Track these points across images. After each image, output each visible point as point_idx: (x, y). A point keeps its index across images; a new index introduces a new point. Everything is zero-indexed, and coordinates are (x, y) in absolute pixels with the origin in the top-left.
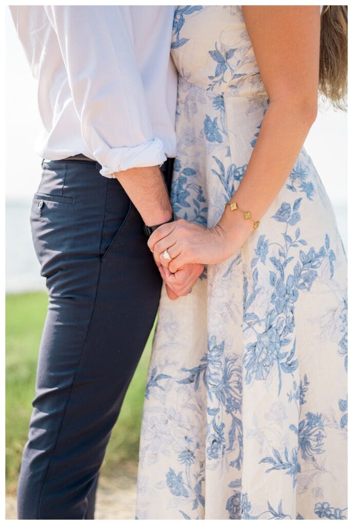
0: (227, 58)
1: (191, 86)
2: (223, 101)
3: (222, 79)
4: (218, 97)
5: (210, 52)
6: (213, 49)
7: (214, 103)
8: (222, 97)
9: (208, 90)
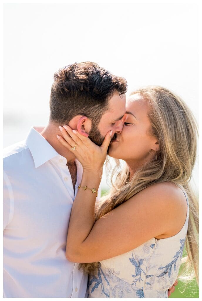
0: (140, 265)
1: (120, 280)
2: (143, 293)
3: (140, 278)
4: (140, 290)
5: (130, 259)
6: (131, 257)
7: (137, 294)
8: (142, 290)
9: (132, 284)
